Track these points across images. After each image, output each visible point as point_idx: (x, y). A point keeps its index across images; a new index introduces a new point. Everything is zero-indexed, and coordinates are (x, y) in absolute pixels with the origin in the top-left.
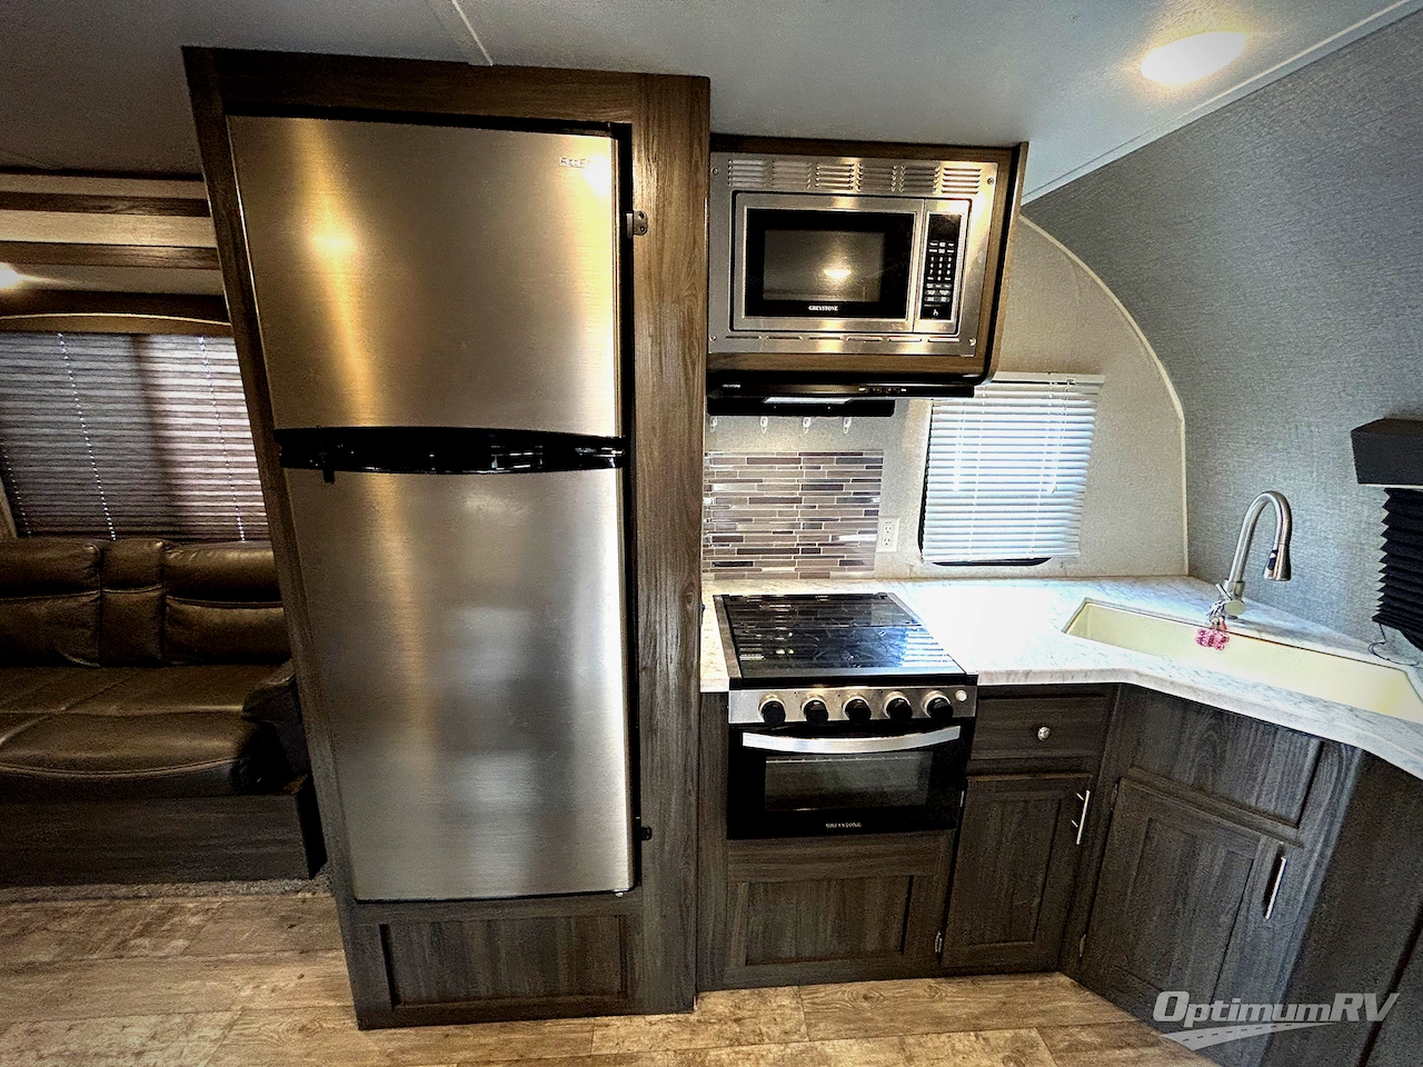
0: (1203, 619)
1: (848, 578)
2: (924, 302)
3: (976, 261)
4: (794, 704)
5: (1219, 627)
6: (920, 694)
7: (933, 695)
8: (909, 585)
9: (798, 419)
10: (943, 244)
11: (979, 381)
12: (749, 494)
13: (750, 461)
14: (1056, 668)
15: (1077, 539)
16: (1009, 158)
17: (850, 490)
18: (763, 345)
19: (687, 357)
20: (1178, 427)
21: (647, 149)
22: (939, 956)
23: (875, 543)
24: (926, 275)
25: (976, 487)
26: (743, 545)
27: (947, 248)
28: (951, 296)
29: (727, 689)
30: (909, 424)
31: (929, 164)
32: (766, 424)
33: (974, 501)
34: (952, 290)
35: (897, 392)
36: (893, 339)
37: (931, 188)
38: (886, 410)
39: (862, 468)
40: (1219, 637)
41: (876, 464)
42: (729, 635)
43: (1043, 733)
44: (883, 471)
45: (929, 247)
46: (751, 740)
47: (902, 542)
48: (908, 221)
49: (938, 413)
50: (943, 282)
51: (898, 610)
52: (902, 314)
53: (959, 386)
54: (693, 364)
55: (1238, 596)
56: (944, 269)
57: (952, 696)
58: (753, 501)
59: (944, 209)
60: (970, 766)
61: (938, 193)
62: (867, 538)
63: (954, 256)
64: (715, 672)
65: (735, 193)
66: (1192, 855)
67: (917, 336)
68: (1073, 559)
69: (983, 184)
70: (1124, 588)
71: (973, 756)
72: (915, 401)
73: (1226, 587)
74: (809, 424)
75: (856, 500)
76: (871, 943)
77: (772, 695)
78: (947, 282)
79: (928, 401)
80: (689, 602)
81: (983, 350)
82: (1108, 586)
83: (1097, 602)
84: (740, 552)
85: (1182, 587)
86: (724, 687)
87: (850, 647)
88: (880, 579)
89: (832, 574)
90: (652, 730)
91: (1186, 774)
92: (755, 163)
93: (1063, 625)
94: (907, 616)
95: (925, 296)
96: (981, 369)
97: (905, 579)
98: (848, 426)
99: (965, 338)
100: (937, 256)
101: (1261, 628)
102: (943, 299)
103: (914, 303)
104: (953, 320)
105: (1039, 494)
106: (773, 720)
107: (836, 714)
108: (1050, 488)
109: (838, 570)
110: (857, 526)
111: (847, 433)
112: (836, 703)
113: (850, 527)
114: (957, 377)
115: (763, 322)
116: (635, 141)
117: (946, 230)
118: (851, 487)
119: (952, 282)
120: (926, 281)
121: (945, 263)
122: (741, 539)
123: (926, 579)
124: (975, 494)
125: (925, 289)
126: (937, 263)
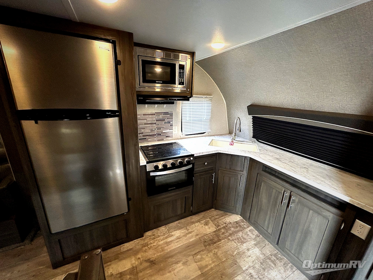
0: (230, 140)
1: (167, 140)
2: (179, 82)
3: (188, 74)
4: (160, 165)
5: (232, 142)
6: (184, 159)
7: (187, 159)
8: (180, 140)
9: (154, 105)
10: (182, 70)
11: (190, 97)
12: (144, 122)
13: (144, 115)
14: (207, 151)
15: (210, 128)
16: (192, 54)
17: (166, 121)
18: (147, 89)
19: (132, 92)
20: (225, 106)
21: (120, 46)
22: (192, 211)
23: (173, 132)
24: (179, 76)
25: (191, 119)
26: (144, 134)
27: (182, 71)
28: (184, 81)
29: (146, 164)
30: (177, 106)
31: (178, 54)
32: (147, 106)
33: (191, 122)
34: (184, 79)
35: (175, 100)
36: (174, 89)
37: (179, 58)
38: (173, 103)
39: (169, 115)
40: (232, 144)
41: (171, 115)
42: (144, 154)
43: (206, 163)
44: (173, 116)
45: (179, 71)
46: (152, 174)
47: (178, 131)
48: (175, 65)
49: (183, 103)
50: (182, 78)
51: (179, 145)
52: (175, 84)
53: (186, 98)
54: (133, 93)
55: (235, 136)
56: (182, 75)
57: (190, 159)
58: (145, 124)
59: (181, 63)
60: (194, 172)
61: (180, 60)
62: (170, 131)
63: (184, 73)
64: (143, 161)
65: (138, 56)
66: (230, 180)
67: (178, 88)
68: (210, 132)
69: (188, 59)
70: (218, 137)
71: (195, 170)
72: (178, 101)
73: (233, 134)
74: (156, 106)
75: (168, 123)
76: (179, 212)
77: (155, 164)
78: (183, 78)
79: (181, 101)
80: (136, 146)
81: (190, 91)
82: (216, 137)
83: (214, 140)
84: (143, 136)
85: (228, 136)
86: (145, 164)
87: (170, 153)
88: (174, 139)
89: (164, 139)
90: (130, 176)
91: (228, 167)
92: (142, 50)
93: (208, 144)
94: (180, 146)
95: (179, 80)
96: (190, 95)
97: (179, 139)
98: (165, 106)
99: (187, 89)
100: (181, 72)
101: (238, 141)
102: (183, 81)
103: (177, 82)
104: (184, 85)
105: (203, 119)
106: (156, 169)
107: (169, 166)
108: (205, 118)
109: (165, 138)
110: (169, 128)
111: (165, 108)
112: (169, 163)
113: (167, 129)
114: (187, 97)
115: (146, 84)
116: (117, 45)
117: (182, 67)
118: (166, 120)
119: (184, 78)
120: (179, 77)
121: (182, 74)
122: (143, 133)
123: (183, 138)
124: (191, 120)
125: (179, 79)
126: (181, 74)
